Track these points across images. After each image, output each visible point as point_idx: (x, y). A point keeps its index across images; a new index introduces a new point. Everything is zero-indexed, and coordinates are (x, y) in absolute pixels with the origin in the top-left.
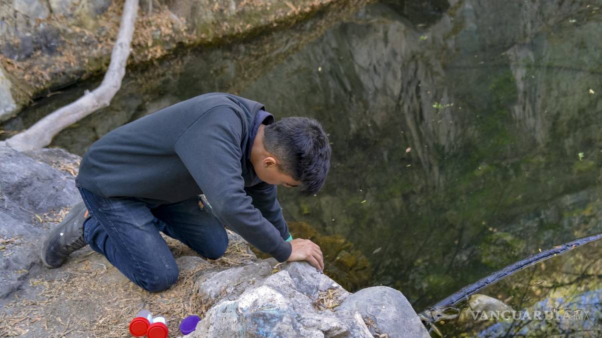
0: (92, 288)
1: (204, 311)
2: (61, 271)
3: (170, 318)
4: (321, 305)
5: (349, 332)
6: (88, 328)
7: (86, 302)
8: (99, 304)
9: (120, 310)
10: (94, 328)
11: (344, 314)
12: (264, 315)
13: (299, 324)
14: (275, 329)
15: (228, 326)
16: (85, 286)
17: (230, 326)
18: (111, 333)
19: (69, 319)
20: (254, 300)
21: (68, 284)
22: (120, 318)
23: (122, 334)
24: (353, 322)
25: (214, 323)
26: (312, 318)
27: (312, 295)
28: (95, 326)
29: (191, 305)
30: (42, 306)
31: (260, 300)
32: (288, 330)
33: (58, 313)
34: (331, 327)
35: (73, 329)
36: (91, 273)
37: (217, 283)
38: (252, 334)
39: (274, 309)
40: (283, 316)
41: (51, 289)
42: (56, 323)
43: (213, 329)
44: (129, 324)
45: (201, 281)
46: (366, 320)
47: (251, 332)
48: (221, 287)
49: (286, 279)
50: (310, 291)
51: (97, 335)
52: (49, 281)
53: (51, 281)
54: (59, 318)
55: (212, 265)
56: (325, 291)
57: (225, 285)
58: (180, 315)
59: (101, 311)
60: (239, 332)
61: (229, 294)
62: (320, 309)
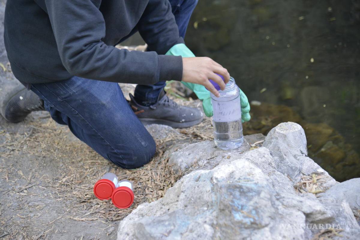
0: (55, 145)
1: (173, 182)
2: (24, 125)
3: (136, 184)
4: (303, 189)
5: (334, 219)
6: (50, 185)
7: (48, 159)
8: (63, 163)
9: (85, 171)
10: (56, 186)
11: (329, 201)
12: (240, 187)
13: (277, 203)
14: (251, 203)
15: (200, 195)
16: (49, 142)
17: (203, 195)
18: (74, 193)
19: (31, 173)
20: (231, 171)
21: (31, 138)
22: (84, 178)
23: (86, 195)
24: (339, 210)
25: (185, 191)
26: (293, 199)
27: (294, 177)
28: (58, 184)
29: (159, 174)
30: (3, 158)
31: (237, 172)
32: (266, 206)
33: (20, 166)
34: (314, 210)
35: (35, 184)
36: (55, 130)
37: (189, 154)
38: (227, 205)
39: (252, 182)
40: (261, 191)
41: (13, 142)
42: (17, 175)
43: (184, 197)
44: (93, 186)
45: (172, 150)
46: (354, 211)
47: (226, 203)
48: (193, 159)
49: (266, 156)
50: (291, 173)
51: (60, 192)
52: (11, 134)
53: (13, 134)
54: (21, 171)
55: (184, 136)
56: (309, 175)
57: (198, 157)
58: (147, 182)
59: (65, 170)
60: (212, 202)
61: (201, 166)
62: (301, 192)
